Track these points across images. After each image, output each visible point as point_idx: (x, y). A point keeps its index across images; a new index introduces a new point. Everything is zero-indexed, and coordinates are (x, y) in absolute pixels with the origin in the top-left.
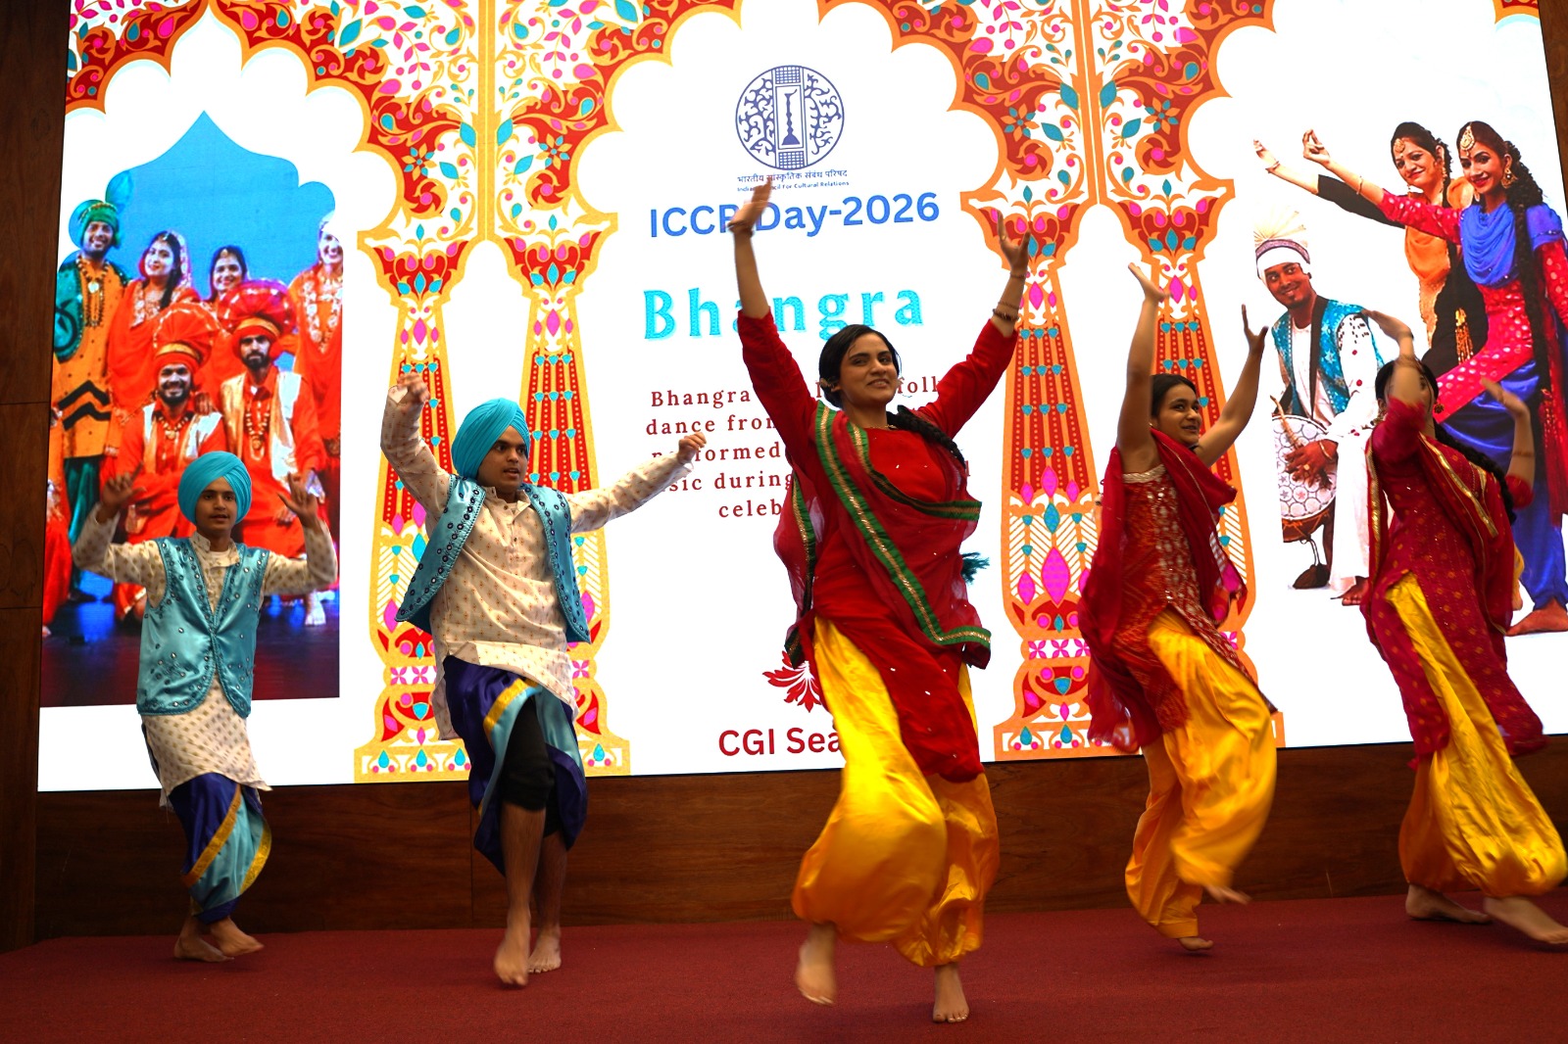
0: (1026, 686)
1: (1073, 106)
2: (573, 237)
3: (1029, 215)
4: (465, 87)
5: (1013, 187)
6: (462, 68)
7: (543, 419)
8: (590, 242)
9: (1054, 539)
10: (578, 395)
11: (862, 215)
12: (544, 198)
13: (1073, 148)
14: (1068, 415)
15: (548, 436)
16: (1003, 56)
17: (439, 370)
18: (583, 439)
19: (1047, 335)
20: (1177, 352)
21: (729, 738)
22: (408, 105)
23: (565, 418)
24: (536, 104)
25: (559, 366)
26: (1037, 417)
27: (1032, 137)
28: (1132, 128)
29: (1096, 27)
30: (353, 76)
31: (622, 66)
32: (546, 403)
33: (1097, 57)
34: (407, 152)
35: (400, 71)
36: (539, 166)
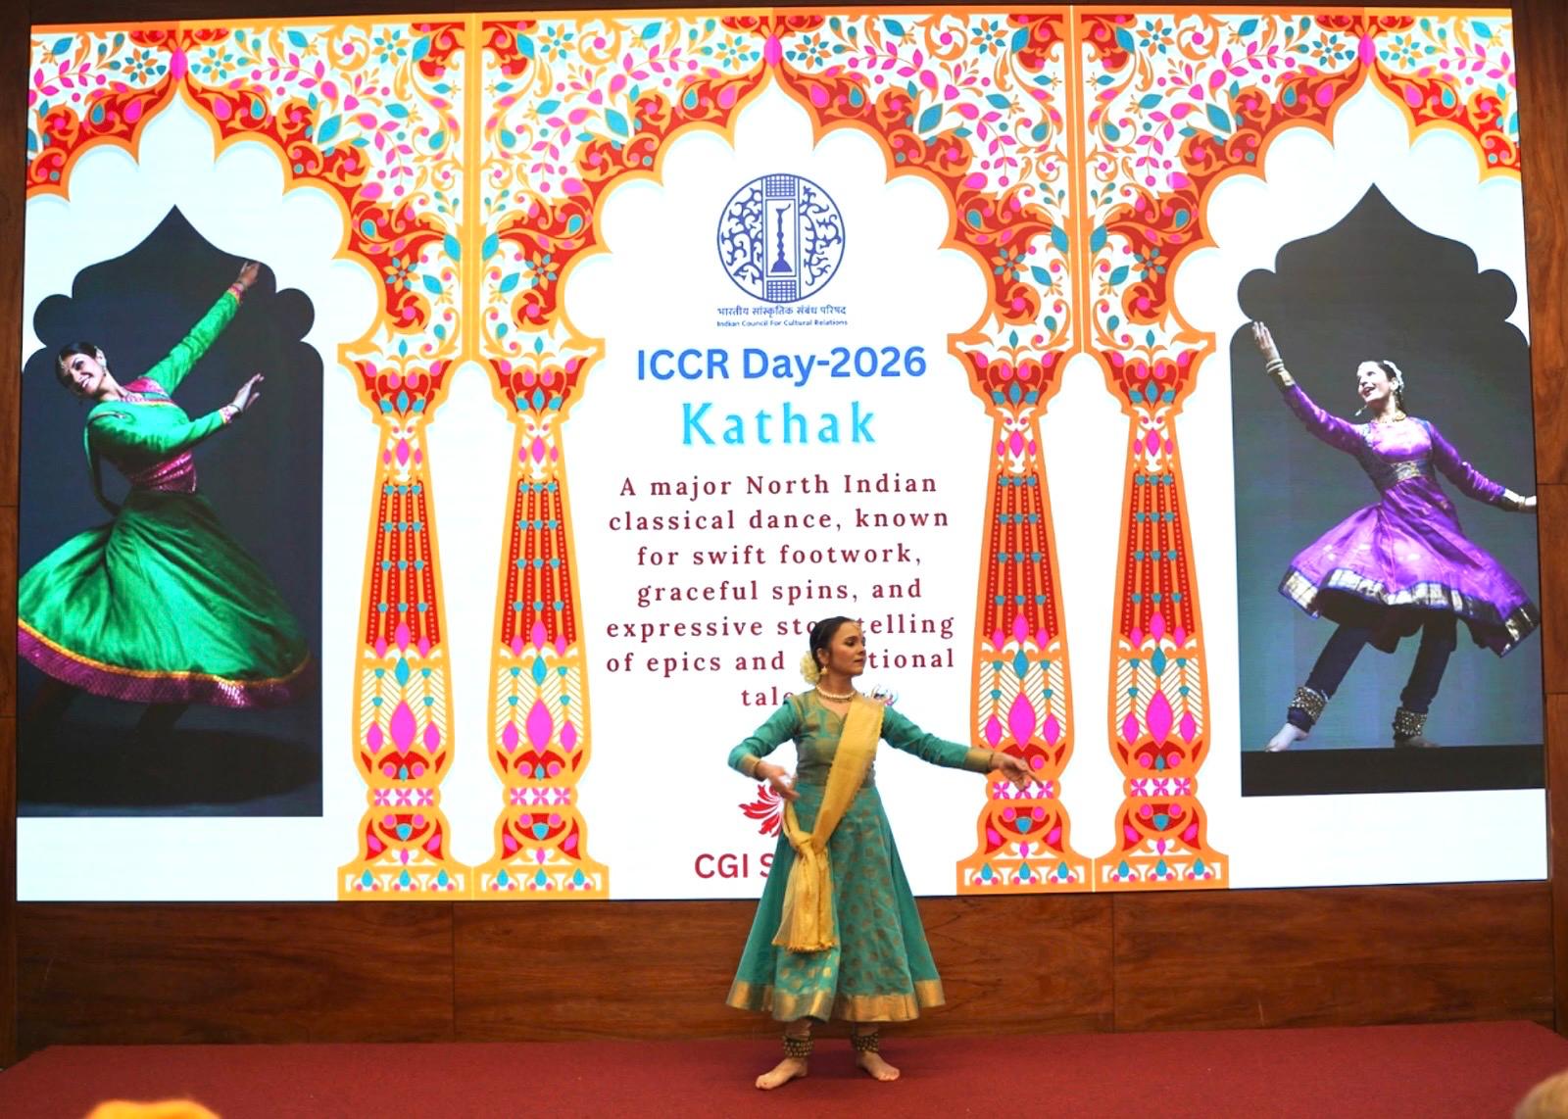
0: (989, 825)
1: (1064, 250)
2: (560, 361)
3: (1014, 360)
4: (450, 195)
5: (1000, 331)
6: (446, 175)
7: (527, 548)
8: (578, 367)
9: (1022, 685)
10: (562, 524)
11: (850, 366)
12: (531, 319)
13: (1060, 293)
14: (1042, 564)
15: (532, 565)
16: (996, 193)
17: (423, 492)
18: (567, 570)
19: (1025, 483)
20: (1150, 505)
21: (704, 862)
22: (390, 212)
23: (550, 548)
24: (523, 218)
25: (544, 495)
26: (1011, 567)
27: (1021, 280)
28: (1120, 275)
29: (1090, 166)
30: (333, 176)
31: (612, 183)
32: (531, 532)
33: (1090, 199)
34: (389, 262)
35: (382, 174)
36: (525, 285)
